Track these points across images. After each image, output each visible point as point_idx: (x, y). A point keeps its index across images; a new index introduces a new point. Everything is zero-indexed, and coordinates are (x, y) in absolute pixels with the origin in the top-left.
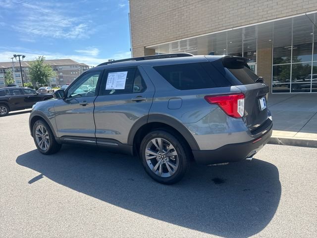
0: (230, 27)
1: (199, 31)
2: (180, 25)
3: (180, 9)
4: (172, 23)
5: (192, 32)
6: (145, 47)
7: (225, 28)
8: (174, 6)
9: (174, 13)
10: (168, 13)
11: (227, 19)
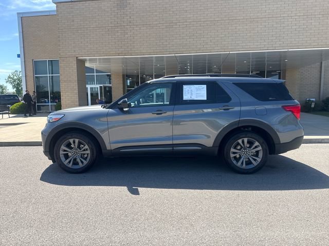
0: (173, 53)
1: (144, 51)
2: (123, 43)
3: (123, 27)
4: (113, 39)
5: (136, 52)
6: (77, 57)
7: (168, 53)
8: (116, 23)
9: (117, 30)
10: (109, 28)
11: (170, 45)
